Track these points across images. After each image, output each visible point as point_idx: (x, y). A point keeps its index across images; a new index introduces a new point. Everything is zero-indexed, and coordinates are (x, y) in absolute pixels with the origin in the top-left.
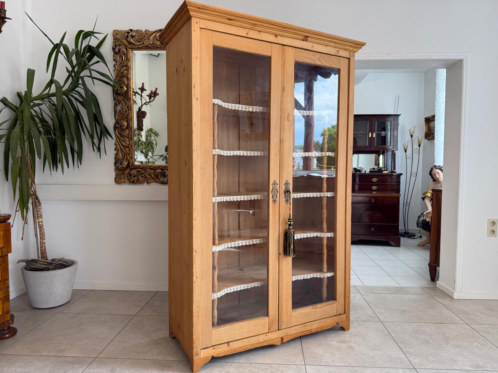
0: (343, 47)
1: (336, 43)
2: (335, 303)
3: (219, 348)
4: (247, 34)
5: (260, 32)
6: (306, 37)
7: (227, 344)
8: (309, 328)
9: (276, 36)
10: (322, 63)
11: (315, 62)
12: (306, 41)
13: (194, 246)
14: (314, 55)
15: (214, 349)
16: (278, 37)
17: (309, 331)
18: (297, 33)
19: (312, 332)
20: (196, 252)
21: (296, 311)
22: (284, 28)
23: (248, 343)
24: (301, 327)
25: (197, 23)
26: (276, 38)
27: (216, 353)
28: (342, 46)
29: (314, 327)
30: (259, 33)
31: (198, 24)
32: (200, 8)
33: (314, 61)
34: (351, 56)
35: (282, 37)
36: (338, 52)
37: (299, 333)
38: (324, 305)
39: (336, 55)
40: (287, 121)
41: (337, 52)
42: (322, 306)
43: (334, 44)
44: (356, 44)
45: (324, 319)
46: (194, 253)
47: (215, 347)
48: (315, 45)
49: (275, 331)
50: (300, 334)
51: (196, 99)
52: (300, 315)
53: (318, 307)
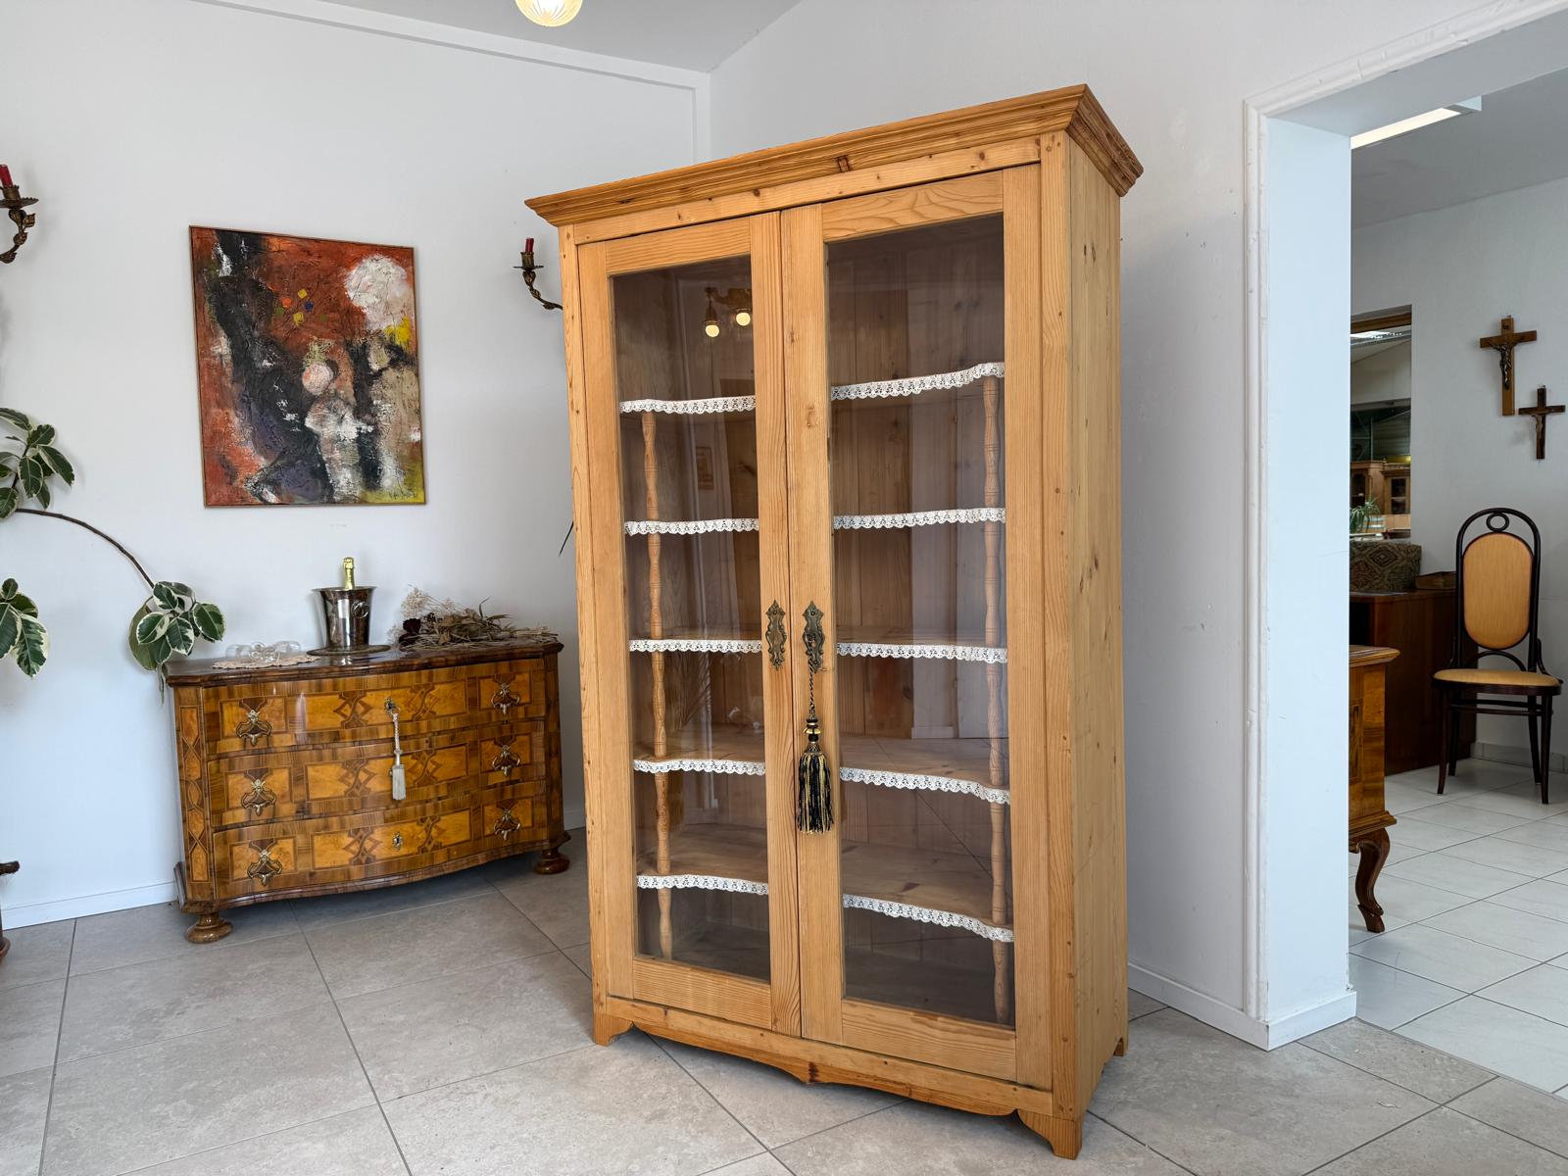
0: (993, 134)
1: (957, 134)
2: (1008, 1038)
3: (645, 1010)
4: (680, 217)
5: (710, 199)
6: (838, 159)
7: (662, 1010)
8: (900, 1078)
9: (757, 192)
10: (922, 216)
11: (898, 220)
12: (850, 169)
13: (586, 751)
14: (891, 202)
15: (633, 1006)
16: (762, 191)
17: (904, 1087)
18: (806, 162)
19: (914, 1097)
20: (589, 763)
21: (855, 1003)
22: (759, 164)
23: (714, 1034)
24: (872, 1061)
25: (568, 236)
26: (756, 198)
27: (643, 1022)
28: (988, 135)
29: (922, 1081)
30: (710, 202)
31: (571, 239)
32: (556, 205)
33: (891, 220)
34: (1043, 151)
35: (772, 189)
36: (982, 156)
37: (867, 1076)
38: (959, 1028)
39: (976, 170)
40: (805, 430)
41: (978, 159)
42: (953, 1027)
43: (953, 141)
44: (1042, 107)
45: (958, 1075)
46: (586, 765)
47: (636, 1004)
48: (883, 170)
49: (791, 1036)
50: (872, 1081)
51: (575, 412)
52: (867, 1022)
53: (934, 1022)
